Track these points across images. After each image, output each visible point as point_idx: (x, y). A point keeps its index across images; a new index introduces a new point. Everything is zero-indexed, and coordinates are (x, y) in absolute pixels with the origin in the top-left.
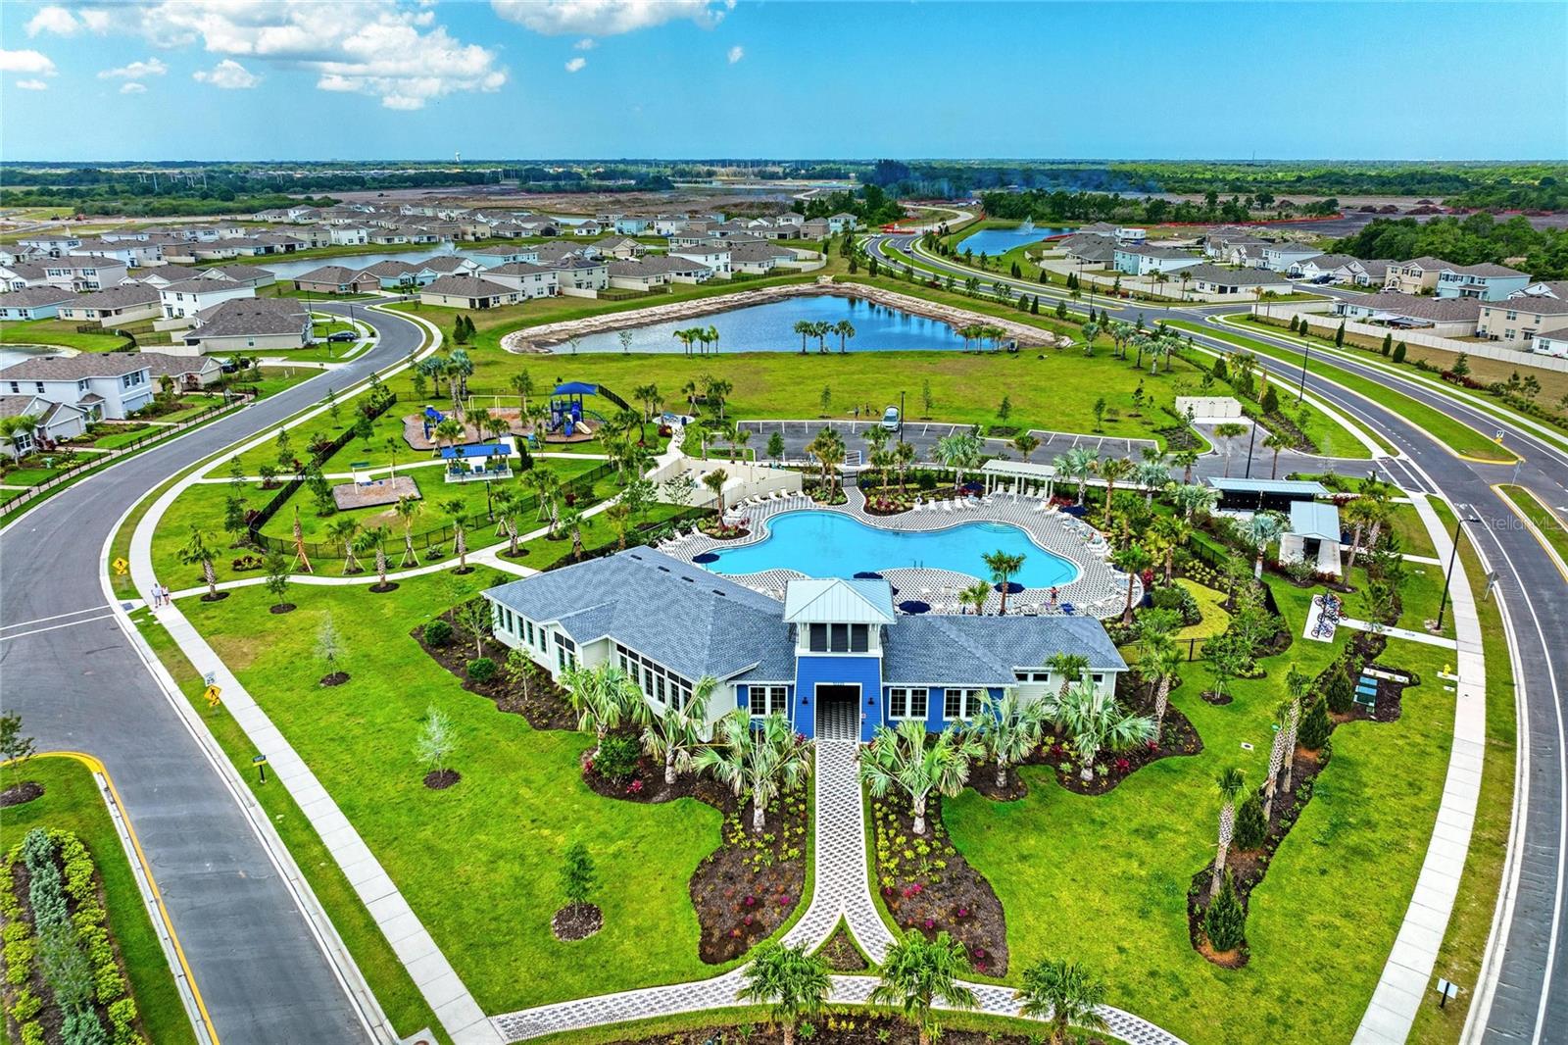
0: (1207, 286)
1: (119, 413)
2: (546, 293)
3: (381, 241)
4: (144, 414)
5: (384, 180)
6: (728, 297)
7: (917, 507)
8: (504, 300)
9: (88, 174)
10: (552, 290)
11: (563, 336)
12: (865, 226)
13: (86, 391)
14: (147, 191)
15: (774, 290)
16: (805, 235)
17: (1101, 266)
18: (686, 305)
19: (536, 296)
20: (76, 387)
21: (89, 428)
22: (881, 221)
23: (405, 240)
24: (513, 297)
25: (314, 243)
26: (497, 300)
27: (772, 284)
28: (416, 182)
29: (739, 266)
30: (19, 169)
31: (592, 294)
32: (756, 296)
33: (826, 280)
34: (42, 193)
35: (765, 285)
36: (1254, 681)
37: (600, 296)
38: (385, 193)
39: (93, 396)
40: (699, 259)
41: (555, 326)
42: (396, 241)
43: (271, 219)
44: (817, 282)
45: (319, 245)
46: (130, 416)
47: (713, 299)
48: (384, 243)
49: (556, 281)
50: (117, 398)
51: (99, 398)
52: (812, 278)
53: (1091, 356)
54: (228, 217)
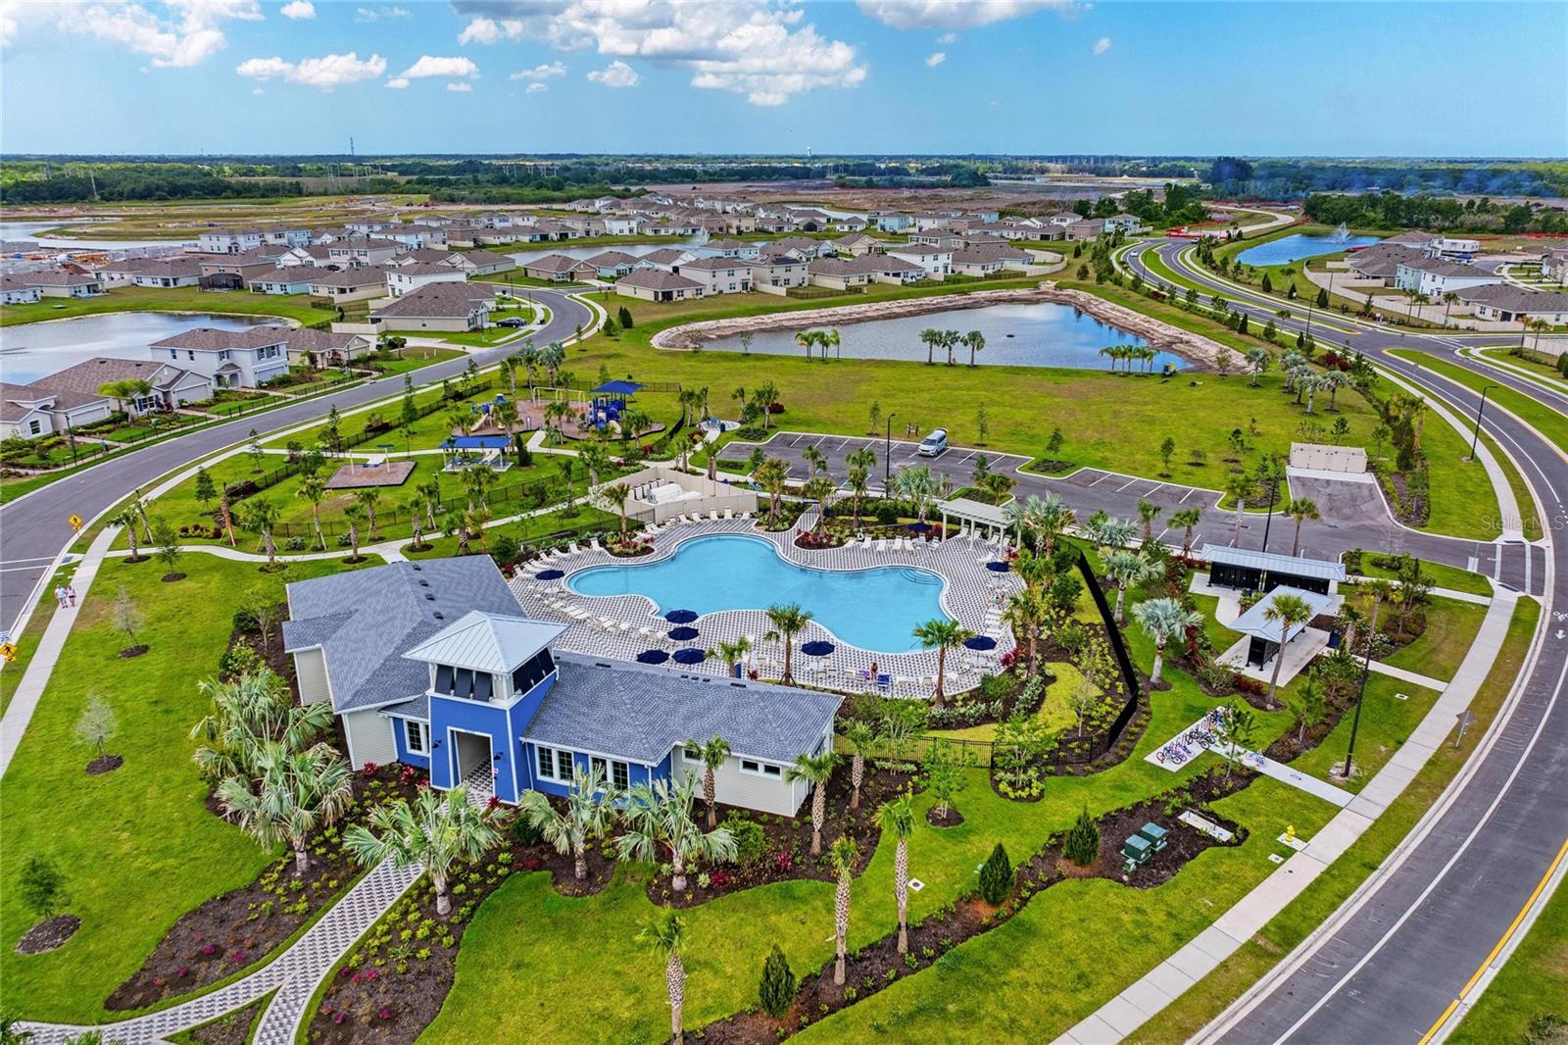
0: (1489, 312)
1: (252, 382)
2: (739, 288)
3: (649, 232)
4: (271, 385)
5: (715, 173)
6: (927, 300)
7: (851, 543)
8: (689, 294)
9: (471, 166)
10: (745, 285)
11: (728, 332)
12: (1150, 229)
13: (226, 361)
14: (503, 181)
15: (985, 294)
16: (1071, 237)
17: (1381, 283)
18: (875, 306)
19: (727, 290)
20: (215, 357)
21: (216, 393)
22: (1173, 224)
23: (671, 231)
24: (699, 292)
25: (588, 233)
26: (681, 293)
27: (984, 288)
28: (744, 175)
29: (958, 269)
30: (423, 161)
31: (781, 291)
32: (960, 300)
33: (1048, 285)
34: (419, 182)
35: (976, 289)
36: (1017, 804)
37: (790, 293)
38: (698, 186)
39: (233, 366)
40: (915, 260)
41: (724, 322)
42: (663, 233)
43: (579, 208)
44: (1037, 287)
45: (592, 234)
46: (260, 386)
47: (910, 302)
48: (652, 234)
49: (750, 277)
50: (251, 369)
51: (236, 367)
52: (1034, 283)
53: (1256, 386)
54: (545, 206)
